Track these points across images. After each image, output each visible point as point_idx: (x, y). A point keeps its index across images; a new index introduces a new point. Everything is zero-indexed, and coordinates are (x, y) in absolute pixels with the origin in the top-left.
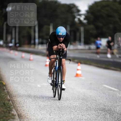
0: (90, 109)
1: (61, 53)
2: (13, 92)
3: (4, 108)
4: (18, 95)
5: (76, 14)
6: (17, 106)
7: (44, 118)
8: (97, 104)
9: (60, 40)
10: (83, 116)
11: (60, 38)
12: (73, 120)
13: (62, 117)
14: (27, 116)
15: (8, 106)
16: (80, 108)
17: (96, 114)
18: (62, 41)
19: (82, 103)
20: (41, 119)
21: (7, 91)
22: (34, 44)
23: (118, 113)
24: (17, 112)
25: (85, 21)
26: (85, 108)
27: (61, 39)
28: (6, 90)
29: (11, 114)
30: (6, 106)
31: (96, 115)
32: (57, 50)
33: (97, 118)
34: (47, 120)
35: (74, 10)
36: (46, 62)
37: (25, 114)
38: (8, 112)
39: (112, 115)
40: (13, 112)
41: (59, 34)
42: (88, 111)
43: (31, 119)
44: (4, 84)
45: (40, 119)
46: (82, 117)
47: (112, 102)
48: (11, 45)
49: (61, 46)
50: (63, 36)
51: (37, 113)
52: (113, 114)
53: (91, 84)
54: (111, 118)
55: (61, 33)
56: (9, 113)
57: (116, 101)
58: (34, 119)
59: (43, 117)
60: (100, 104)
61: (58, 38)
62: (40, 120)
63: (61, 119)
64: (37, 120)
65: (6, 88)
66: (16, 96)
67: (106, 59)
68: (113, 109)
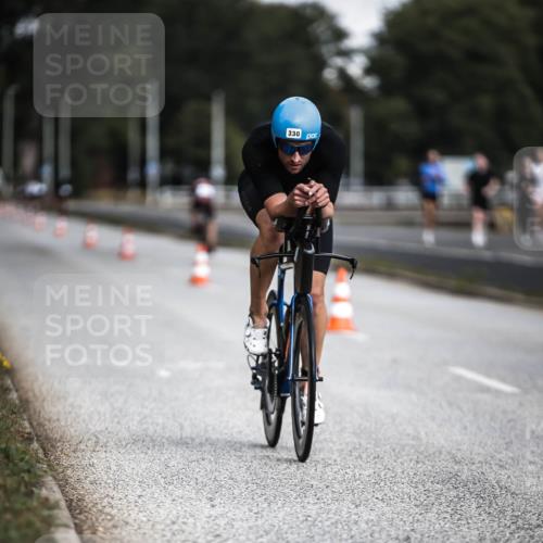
0: (390, 474)
1: (309, 228)
2: (44, 400)
3: (7, 472)
4: (70, 413)
5: (326, 50)
6: (65, 462)
7: (185, 517)
8: (421, 453)
9: (293, 163)
10: (362, 508)
11: (293, 154)
12: (315, 526)
13: (264, 513)
14: (108, 510)
15: (22, 464)
16: (348, 471)
17: (415, 499)
18: (298, 169)
19: (355, 448)
20: (174, 523)
21: (20, 398)
22: (142, 184)
23: (517, 492)
24: (62, 491)
25: (369, 83)
26: (371, 471)
27: (297, 158)
28: (17, 391)
29: (39, 497)
30: (15, 465)
31: (418, 503)
32: (287, 215)
33: (420, 517)
34: (198, 524)
35: (320, 29)
36: (194, 264)
37: (101, 499)
38: (23, 489)
39: (487, 502)
40: (44, 492)
41: (288, 136)
42: (382, 484)
43: (127, 523)
44: (6, 363)
45: (168, 522)
46: (355, 511)
47: (489, 443)
48: (35, 188)
49: (307, 193)
50: (307, 146)
51: (153, 493)
52: (495, 497)
53: (395, 361)
54: (484, 516)
55: (296, 130)
56: (30, 494)
57: (507, 440)
58: (142, 521)
59: (182, 513)
60: (437, 454)
61: (280, 152)
62: (168, 525)
63: (260, 522)
64: (153, 525)
65: (14, 386)
66: (61, 418)
67: (462, 252)
68: (491, 477)
